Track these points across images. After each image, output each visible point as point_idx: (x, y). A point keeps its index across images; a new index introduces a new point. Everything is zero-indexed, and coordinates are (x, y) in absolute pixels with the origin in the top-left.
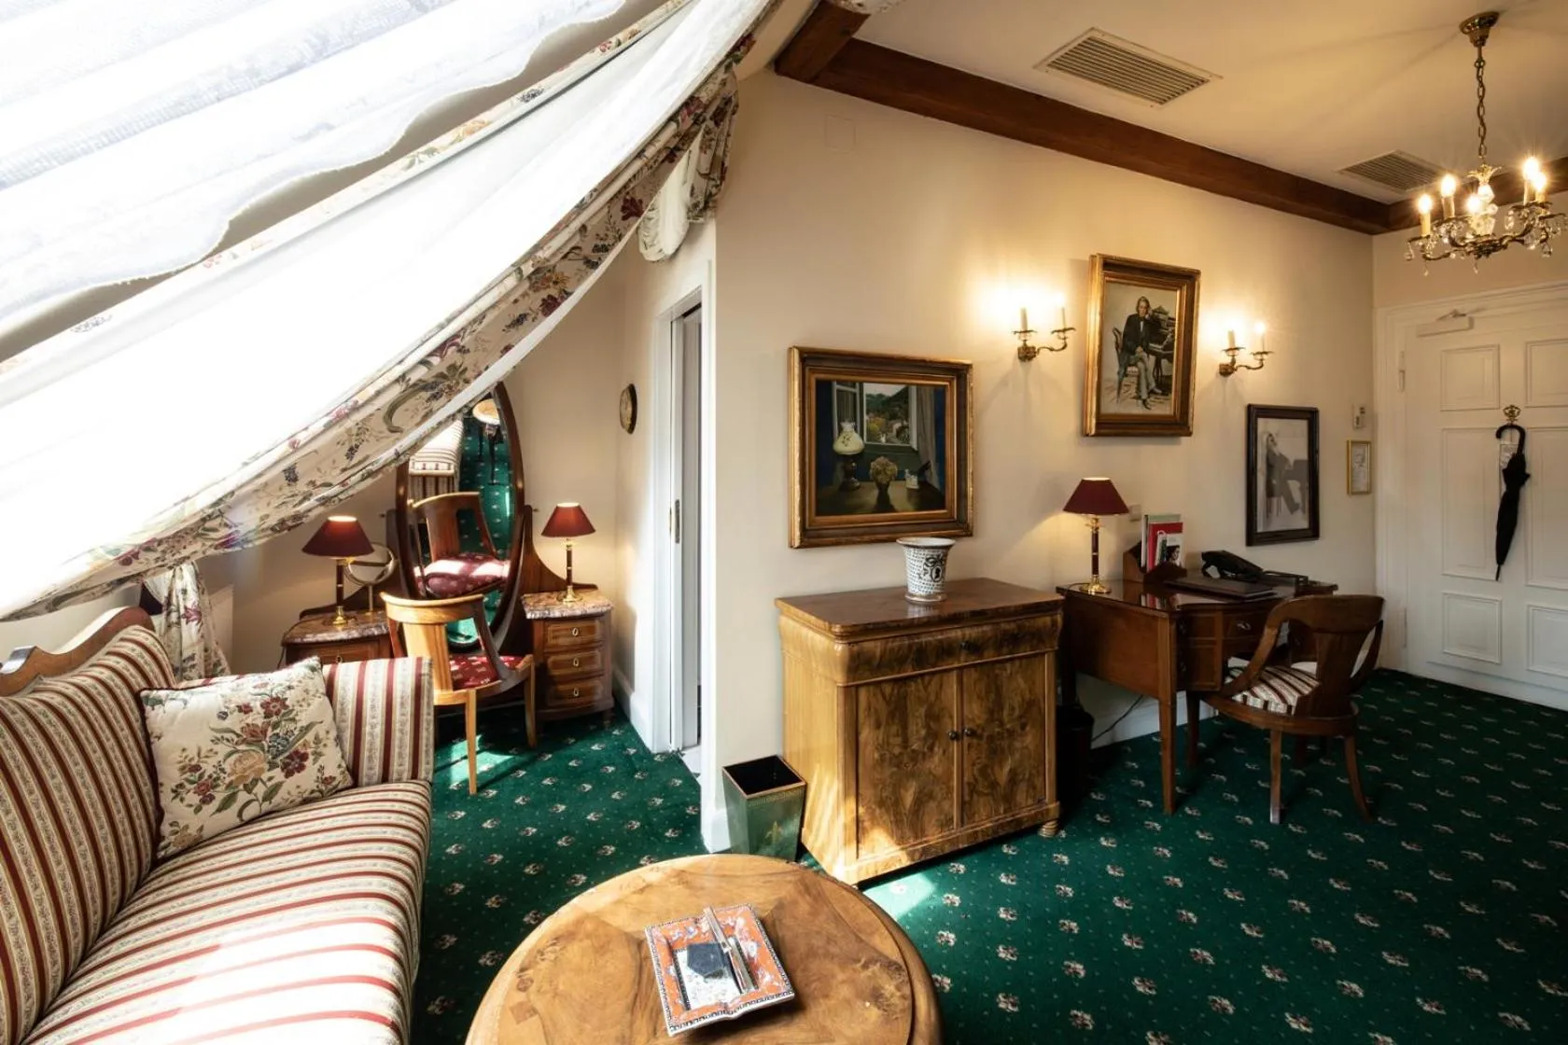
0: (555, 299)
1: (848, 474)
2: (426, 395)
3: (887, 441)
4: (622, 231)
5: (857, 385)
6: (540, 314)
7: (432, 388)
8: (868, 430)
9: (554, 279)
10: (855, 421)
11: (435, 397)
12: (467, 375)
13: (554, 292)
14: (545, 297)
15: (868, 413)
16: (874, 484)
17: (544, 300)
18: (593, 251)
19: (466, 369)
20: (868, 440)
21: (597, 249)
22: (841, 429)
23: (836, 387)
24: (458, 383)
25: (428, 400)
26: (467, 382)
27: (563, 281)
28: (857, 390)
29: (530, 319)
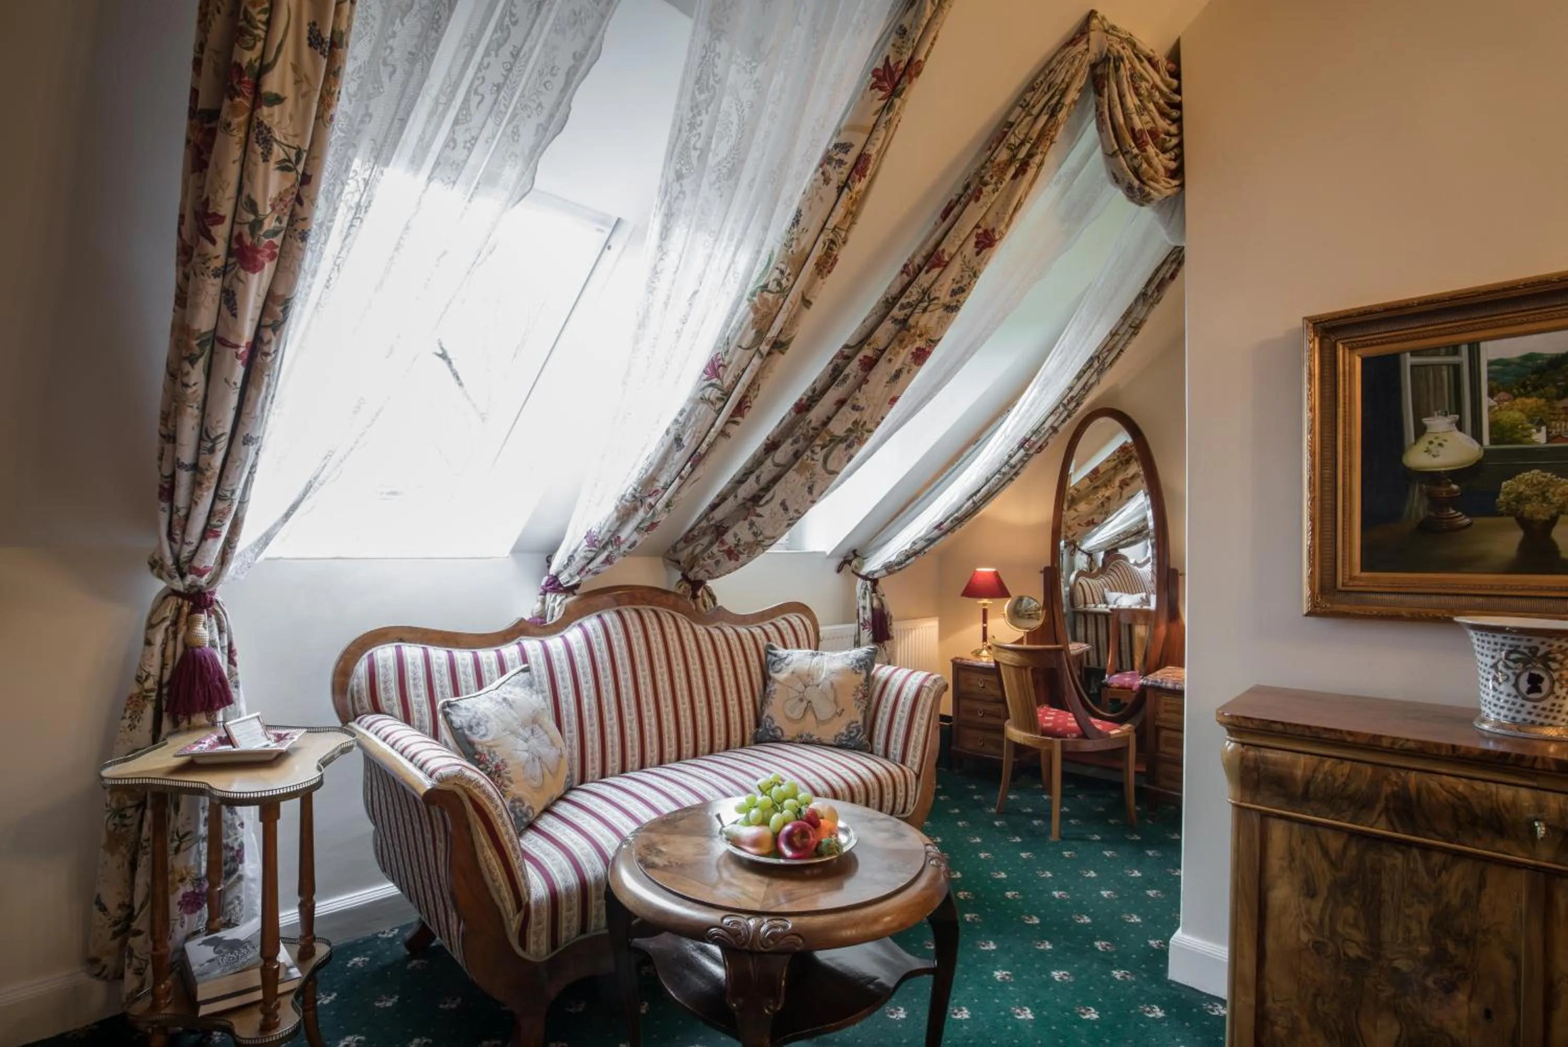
0: (923, 350)
1: (1437, 503)
2: (843, 446)
3: (1549, 439)
4: (976, 268)
5: (1464, 349)
6: (913, 365)
7: (846, 440)
8: (1492, 425)
9: (918, 333)
10: (1459, 410)
11: (850, 446)
12: (868, 426)
13: (920, 343)
14: (914, 350)
15: (1491, 394)
16: (1512, 519)
17: (913, 353)
18: (951, 296)
19: (865, 423)
20: (1493, 441)
21: (954, 293)
22: (1421, 430)
23: (1409, 360)
24: (862, 434)
25: (846, 449)
26: (870, 431)
27: (927, 332)
28: (1464, 358)
29: (905, 371)
